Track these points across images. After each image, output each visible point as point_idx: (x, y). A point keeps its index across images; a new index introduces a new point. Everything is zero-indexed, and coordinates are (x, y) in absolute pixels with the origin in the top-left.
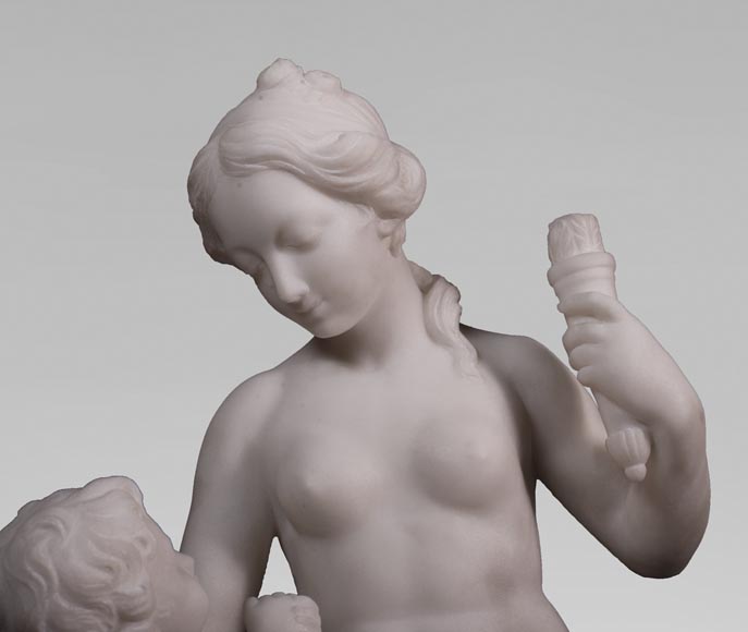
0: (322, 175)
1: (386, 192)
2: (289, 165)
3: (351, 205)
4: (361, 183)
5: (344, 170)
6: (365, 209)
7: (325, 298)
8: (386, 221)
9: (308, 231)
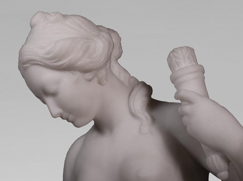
0: (49, 64)
1: (80, 63)
2: (36, 62)
3: (68, 72)
4: (66, 63)
5: (57, 59)
6: (74, 72)
7: (70, 113)
8: (88, 74)
9: (51, 88)
